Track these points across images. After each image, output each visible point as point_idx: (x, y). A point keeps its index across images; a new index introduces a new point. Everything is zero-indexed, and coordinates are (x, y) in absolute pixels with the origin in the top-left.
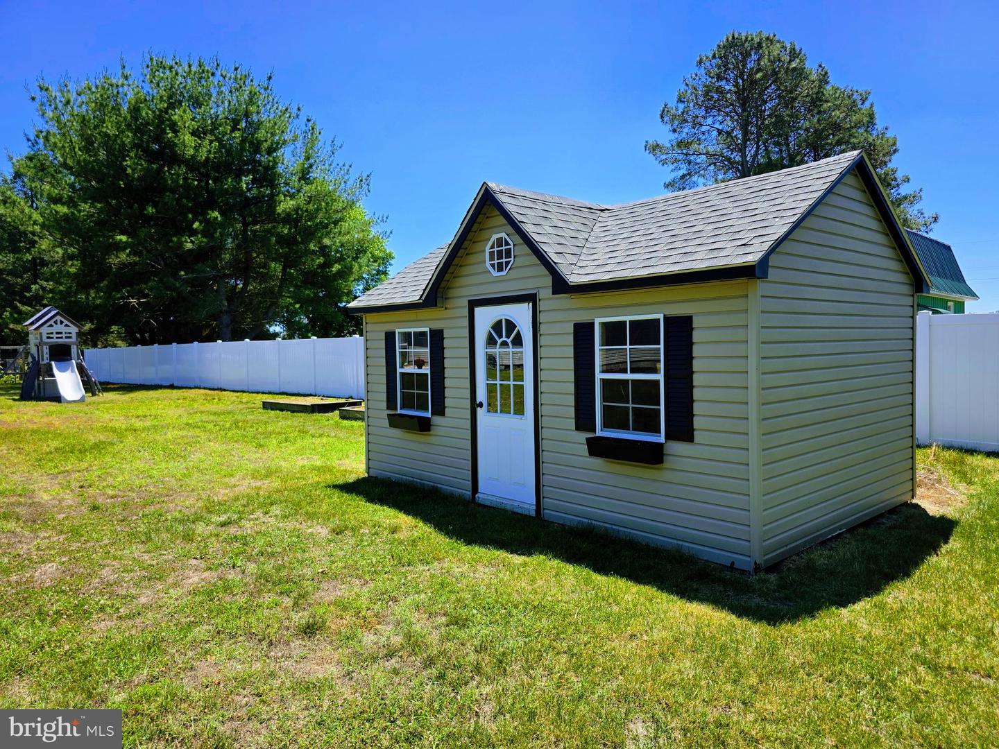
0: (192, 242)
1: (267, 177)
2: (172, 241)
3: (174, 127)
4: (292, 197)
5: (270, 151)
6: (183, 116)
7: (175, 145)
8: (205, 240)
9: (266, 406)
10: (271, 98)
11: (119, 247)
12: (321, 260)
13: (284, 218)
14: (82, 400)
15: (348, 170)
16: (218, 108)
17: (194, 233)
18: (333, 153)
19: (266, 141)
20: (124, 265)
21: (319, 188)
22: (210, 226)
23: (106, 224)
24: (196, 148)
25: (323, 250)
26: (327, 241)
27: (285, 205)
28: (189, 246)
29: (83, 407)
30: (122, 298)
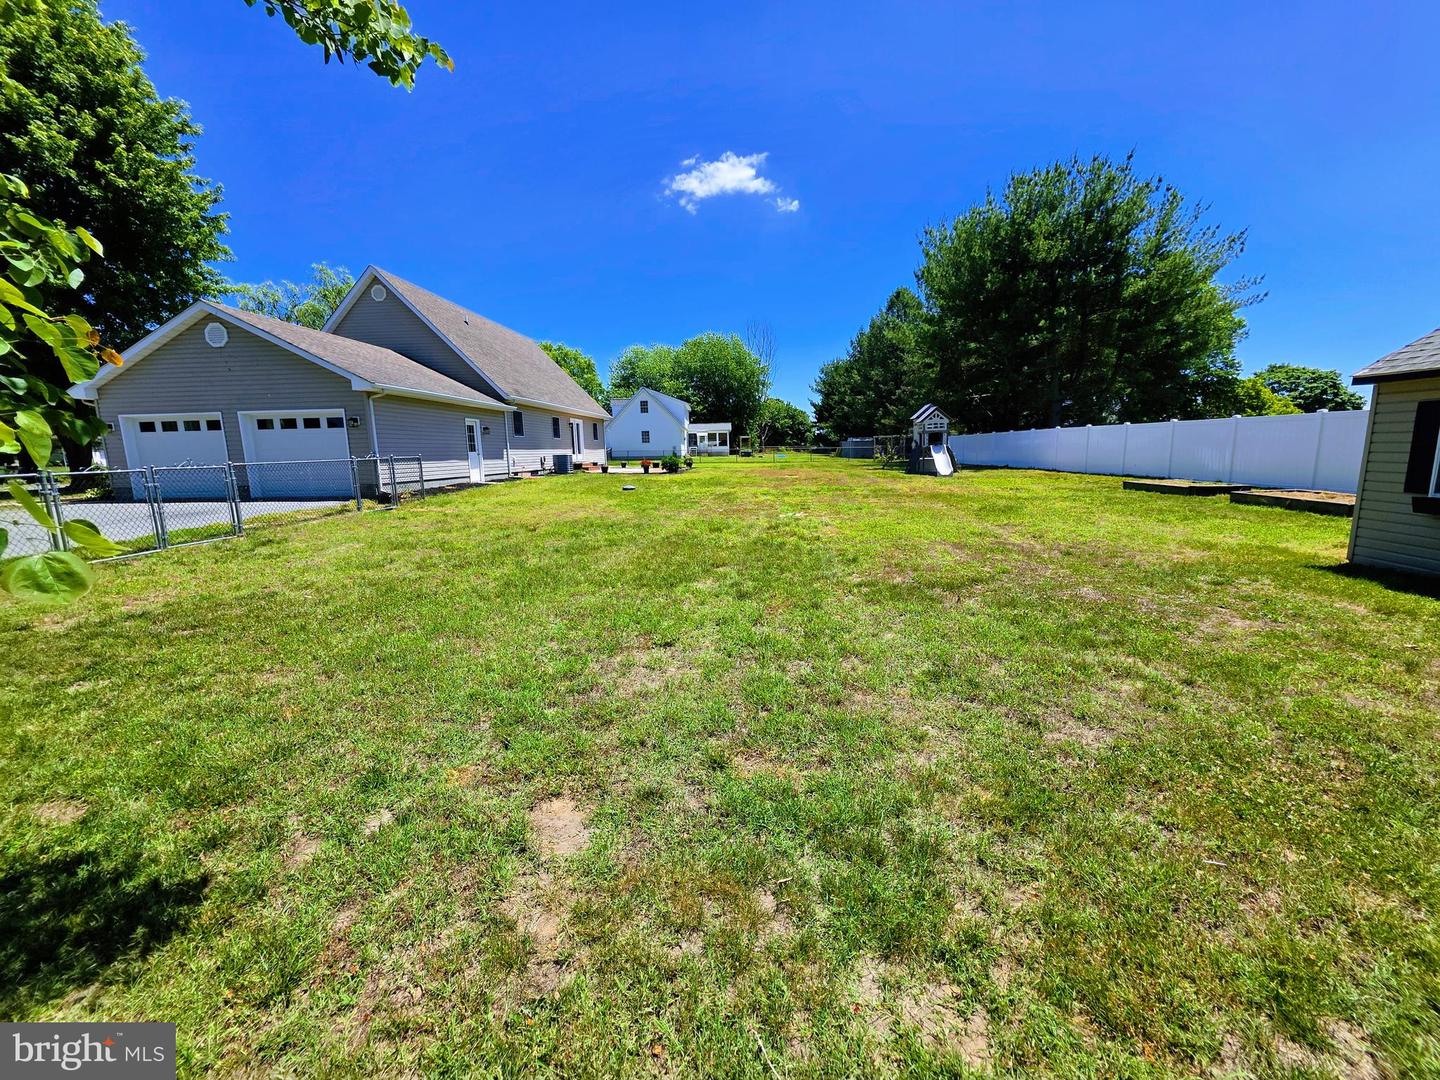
0: (1036, 339)
1: (1117, 261)
2: (1019, 341)
3: (1030, 236)
4: (1142, 277)
5: (1122, 235)
6: (1042, 223)
7: (1029, 252)
8: (1049, 336)
9: (1127, 486)
10: (1128, 178)
11: (969, 353)
12: (1168, 339)
13: (1129, 301)
14: (951, 475)
15: (1214, 232)
16: (1070, 207)
17: (1039, 330)
18: (1196, 218)
19: (1121, 224)
20: (971, 367)
21: (1177, 260)
22: (1055, 321)
23: (964, 334)
24: (1049, 251)
25: (1173, 328)
26: (1179, 318)
27: (1136, 286)
28: (1035, 342)
29: (951, 480)
30: (968, 395)
